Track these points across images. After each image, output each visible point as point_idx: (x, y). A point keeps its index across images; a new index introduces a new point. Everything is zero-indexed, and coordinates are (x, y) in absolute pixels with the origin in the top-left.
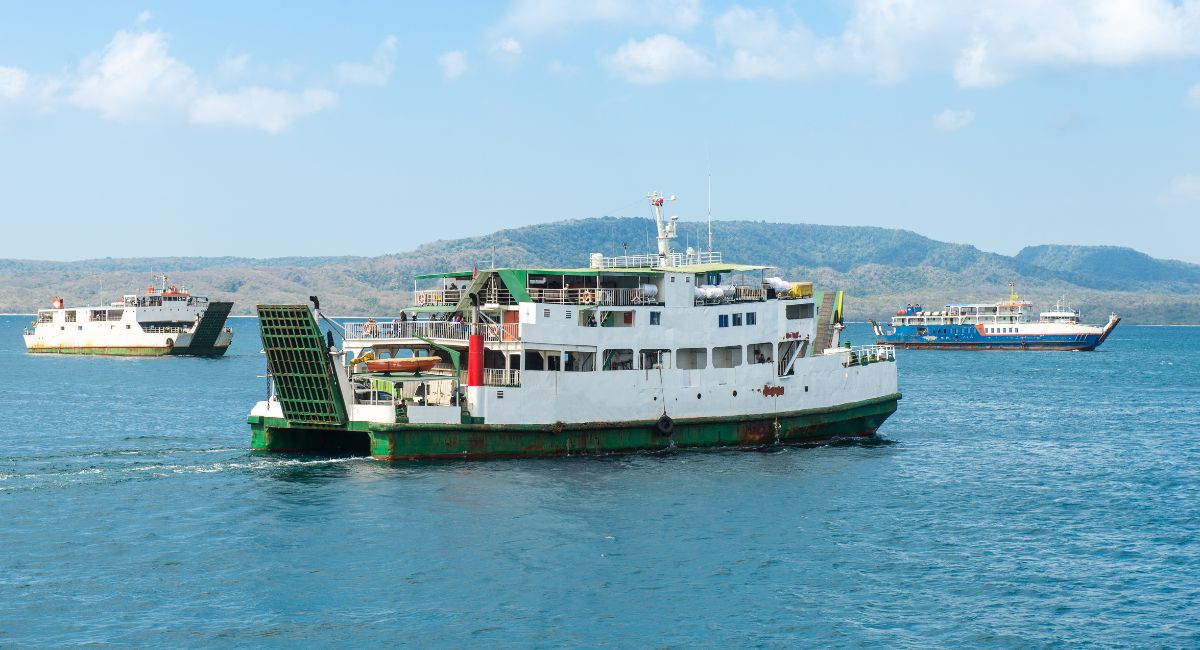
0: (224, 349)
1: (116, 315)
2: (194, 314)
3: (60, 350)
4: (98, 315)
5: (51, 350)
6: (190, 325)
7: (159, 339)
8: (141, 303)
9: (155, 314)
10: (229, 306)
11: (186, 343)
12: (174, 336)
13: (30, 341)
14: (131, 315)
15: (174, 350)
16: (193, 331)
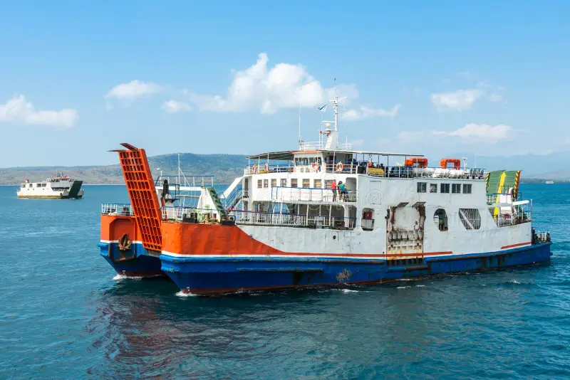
0: (81, 196)
1: (45, 185)
2: (69, 184)
3: (27, 197)
4: (39, 185)
5: (25, 197)
6: (68, 188)
7: (58, 193)
8: (52, 181)
9: (57, 185)
10: (81, 182)
11: (67, 194)
12: (62, 192)
13: (19, 194)
14: (49, 185)
15: (63, 197)
16: (69, 190)
